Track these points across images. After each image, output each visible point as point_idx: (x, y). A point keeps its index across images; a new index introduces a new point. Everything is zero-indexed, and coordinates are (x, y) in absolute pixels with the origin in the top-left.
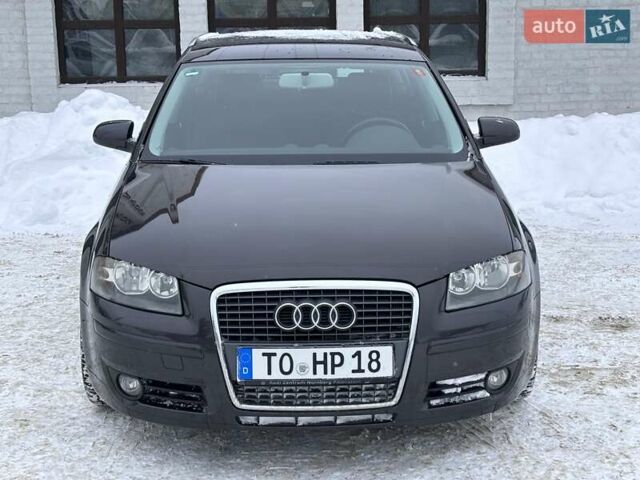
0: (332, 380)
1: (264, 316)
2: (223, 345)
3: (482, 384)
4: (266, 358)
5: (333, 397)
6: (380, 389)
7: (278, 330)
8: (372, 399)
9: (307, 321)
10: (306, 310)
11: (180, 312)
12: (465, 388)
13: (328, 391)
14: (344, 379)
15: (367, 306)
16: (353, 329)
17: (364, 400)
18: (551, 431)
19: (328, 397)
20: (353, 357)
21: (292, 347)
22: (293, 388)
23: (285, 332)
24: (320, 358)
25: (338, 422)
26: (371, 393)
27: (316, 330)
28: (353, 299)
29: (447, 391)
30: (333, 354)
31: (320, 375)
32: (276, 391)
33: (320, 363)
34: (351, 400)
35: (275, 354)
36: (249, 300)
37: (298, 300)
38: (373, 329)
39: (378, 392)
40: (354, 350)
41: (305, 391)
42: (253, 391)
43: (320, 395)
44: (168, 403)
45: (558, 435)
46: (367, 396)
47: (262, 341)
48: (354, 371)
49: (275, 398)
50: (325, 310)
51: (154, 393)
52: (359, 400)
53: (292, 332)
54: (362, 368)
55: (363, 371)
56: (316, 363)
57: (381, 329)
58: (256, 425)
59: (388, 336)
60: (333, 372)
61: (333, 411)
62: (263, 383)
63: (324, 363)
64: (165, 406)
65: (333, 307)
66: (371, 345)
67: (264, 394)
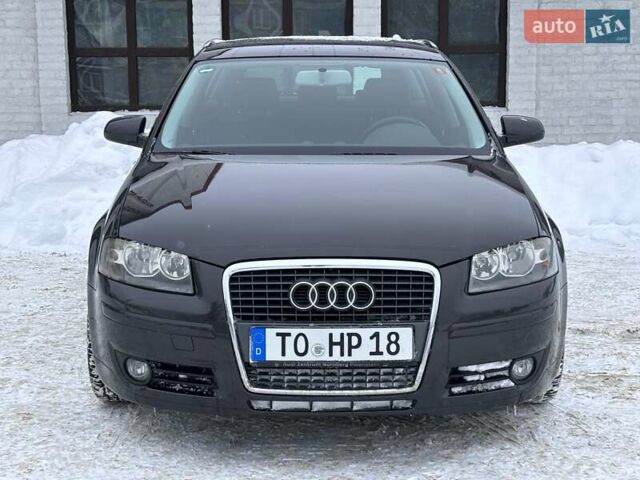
0: (348, 363)
1: (278, 295)
2: (235, 324)
3: (506, 373)
4: (280, 338)
5: (349, 381)
6: (399, 374)
7: (293, 310)
8: (391, 384)
9: (323, 301)
10: (323, 289)
11: (191, 291)
12: (489, 375)
13: (345, 375)
14: (361, 362)
15: (386, 287)
16: (371, 310)
17: (382, 385)
18: (578, 430)
19: (344, 381)
20: (372, 338)
21: (308, 327)
22: (308, 371)
23: (300, 312)
24: (336, 339)
25: (355, 408)
26: (390, 378)
27: (332, 310)
28: (372, 279)
29: (469, 378)
30: (350, 335)
31: (336, 356)
32: (290, 374)
33: (336, 344)
34: (369, 385)
35: (289, 335)
36: (263, 279)
37: (314, 279)
38: (392, 310)
39: (397, 377)
40: (372, 331)
41: (320, 375)
42: (266, 374)
43: (336, 379)
44: (178, 387)
45: (586, 434)
46: (385, 381)
47: (276, 320)
48: (372, 354)
49: (289, 381)
50: (342, 289)
51: (163, 377)
52: (377, 385)
53: (307, 312)
54: (380, 350)
55: (381, 353)
56: (332, 344)
57: (400, 310)
58: (269, 410)
59: (408, 319)
60: (350, 354)
61: (349, 396)
62: (277, 365)
63: (341, 344)
64: (174, 391)
65: (351, 286)
66: (391, 326)
67: (278, 377)
